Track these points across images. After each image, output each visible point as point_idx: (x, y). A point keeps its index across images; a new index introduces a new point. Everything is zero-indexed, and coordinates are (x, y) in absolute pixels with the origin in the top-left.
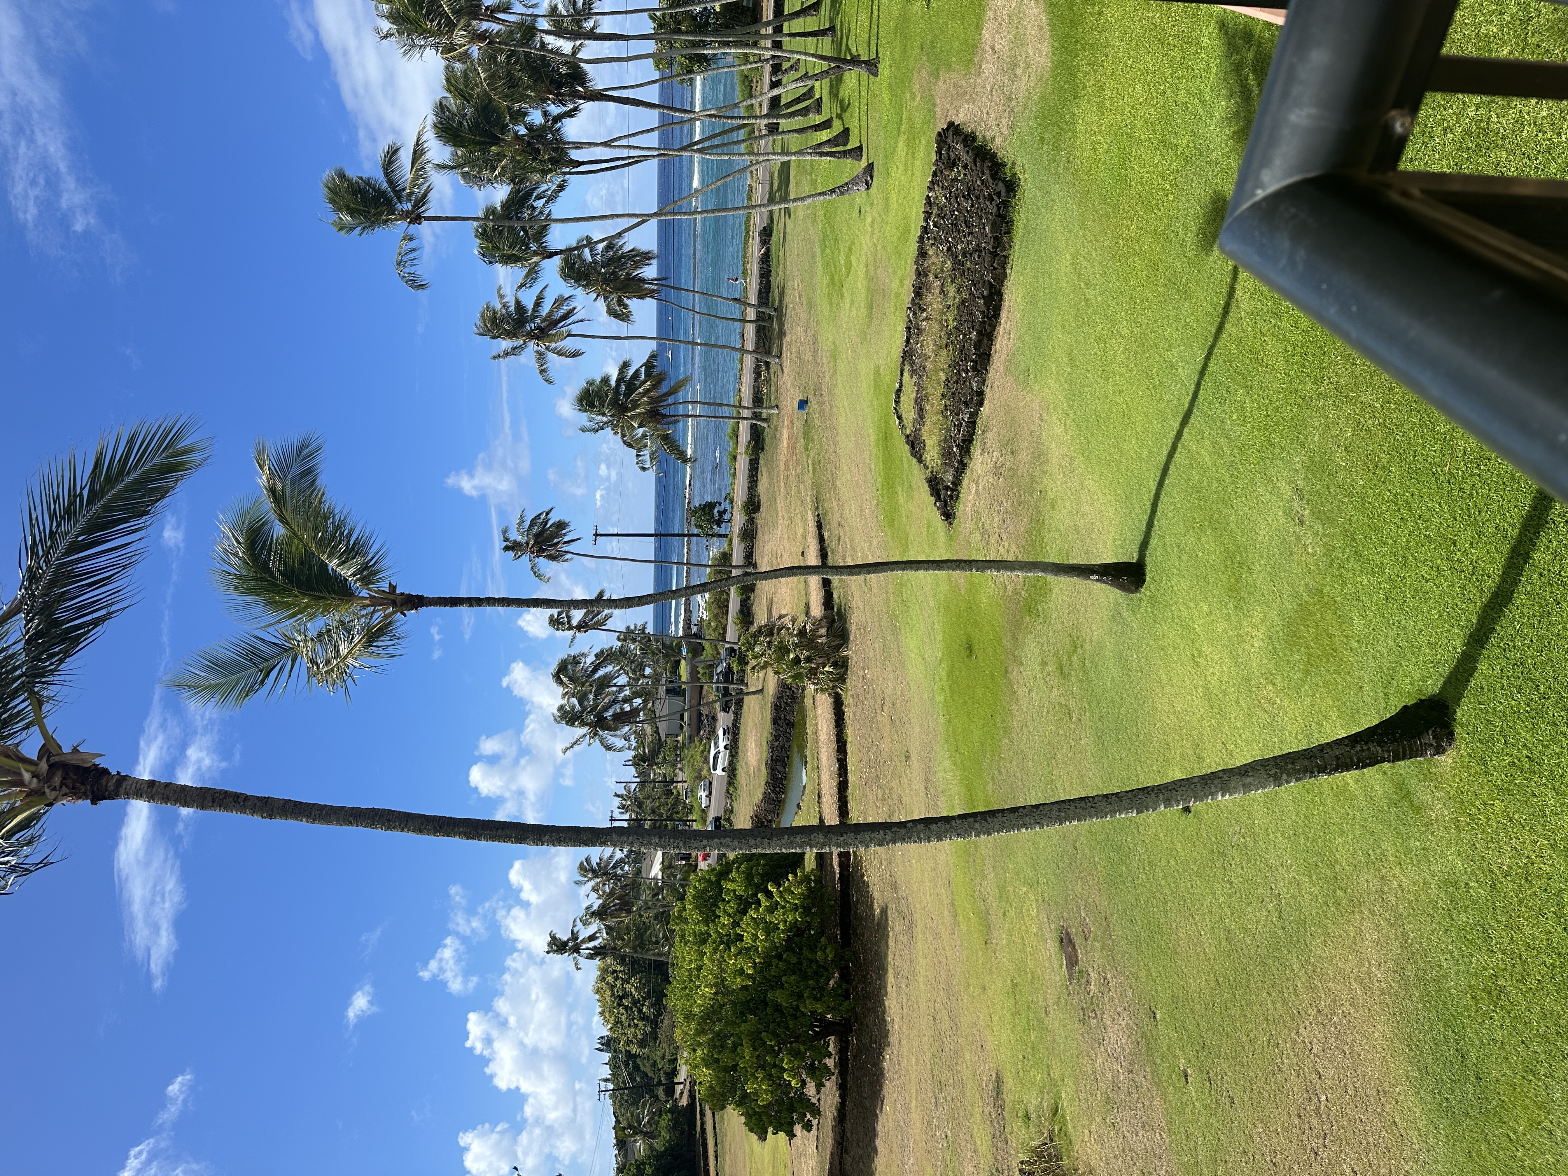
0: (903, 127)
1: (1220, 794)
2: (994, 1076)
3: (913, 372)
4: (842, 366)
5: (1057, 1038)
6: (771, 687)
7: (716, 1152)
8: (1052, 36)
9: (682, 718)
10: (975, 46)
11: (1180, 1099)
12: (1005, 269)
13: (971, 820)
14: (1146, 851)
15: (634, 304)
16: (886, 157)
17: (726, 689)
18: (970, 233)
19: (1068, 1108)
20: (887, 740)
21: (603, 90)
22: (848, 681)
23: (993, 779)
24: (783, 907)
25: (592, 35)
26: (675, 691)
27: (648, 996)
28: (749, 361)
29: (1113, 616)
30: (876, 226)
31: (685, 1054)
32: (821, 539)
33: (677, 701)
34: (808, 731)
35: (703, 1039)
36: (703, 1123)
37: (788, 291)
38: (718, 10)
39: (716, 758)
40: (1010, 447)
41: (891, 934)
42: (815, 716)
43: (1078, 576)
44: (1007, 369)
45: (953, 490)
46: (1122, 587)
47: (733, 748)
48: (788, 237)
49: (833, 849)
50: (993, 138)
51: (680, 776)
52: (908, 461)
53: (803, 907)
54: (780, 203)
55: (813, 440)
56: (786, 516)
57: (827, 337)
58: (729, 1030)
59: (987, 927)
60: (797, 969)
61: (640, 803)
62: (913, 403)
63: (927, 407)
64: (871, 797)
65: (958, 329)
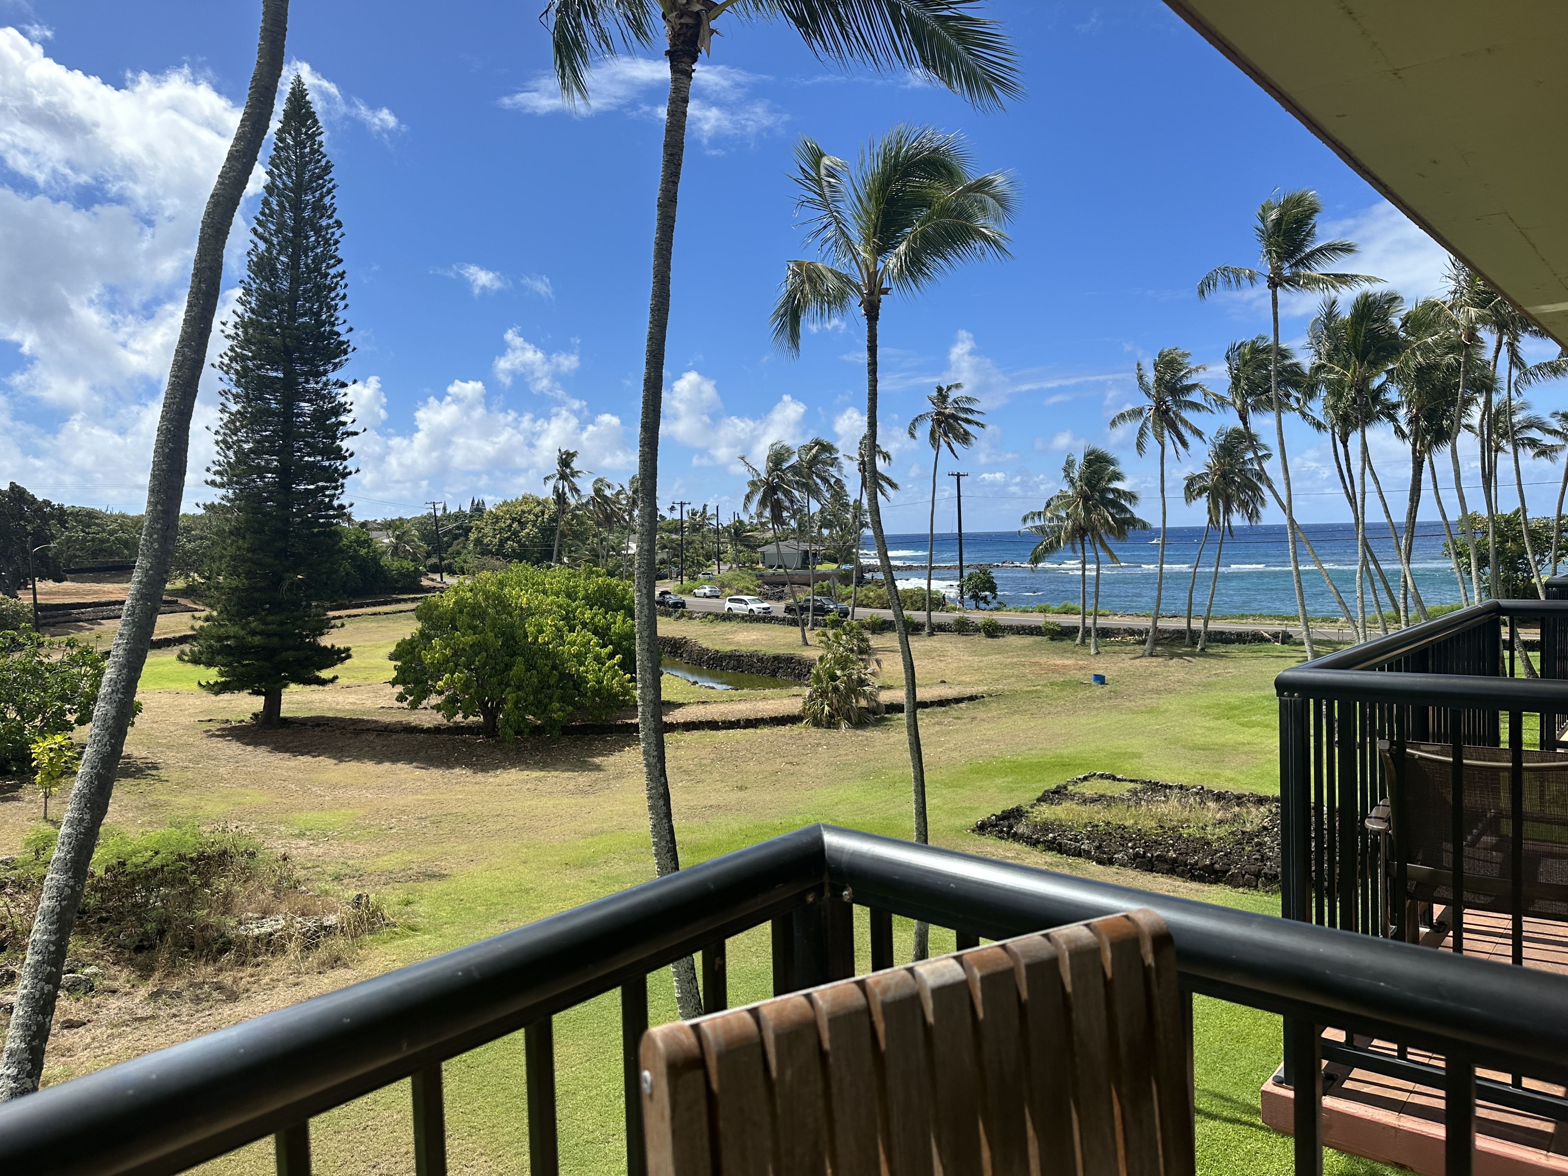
2: (445, 872)
3: (1135, 793)
4: (1140, 719)
5: (479, 931)
6: (812, 654)
7: (380, 614)
9: (780, 567)
12: (1243, 886)
13: (668, 835)
15: (1202, 503)
17: (808, 609)
19: (414, 941)
20: (757, 768)
22: (814, 729)
24: (600, 670)
26: (806, 559)
27: (521, 545)
28: (1145, 623)
31: (468, 582)
32: (958, 701)
33: (797, 562)
34: (767, 691)
35: (480, 597)
36: (405, 600)
37: (1222, 663)
39: (741, 601)
41: (576, 774)
42: (781, 698)
45: (1008, 833)
47: (751, 618)
48: (1281, 661)
51: (724, 567)
52: (1039, 788)
53: (600, 689)
54: (1312, 650)
55: (1062, 690)
56: (982, 664)
57: (1172, 703)
58: (488, 621)
59: (581, 865)
60: (544, 684)
61: (698, 530)
62: (1102, 792)
63: (1098, 807)
64: (703, 753)
65: (1179, 838)
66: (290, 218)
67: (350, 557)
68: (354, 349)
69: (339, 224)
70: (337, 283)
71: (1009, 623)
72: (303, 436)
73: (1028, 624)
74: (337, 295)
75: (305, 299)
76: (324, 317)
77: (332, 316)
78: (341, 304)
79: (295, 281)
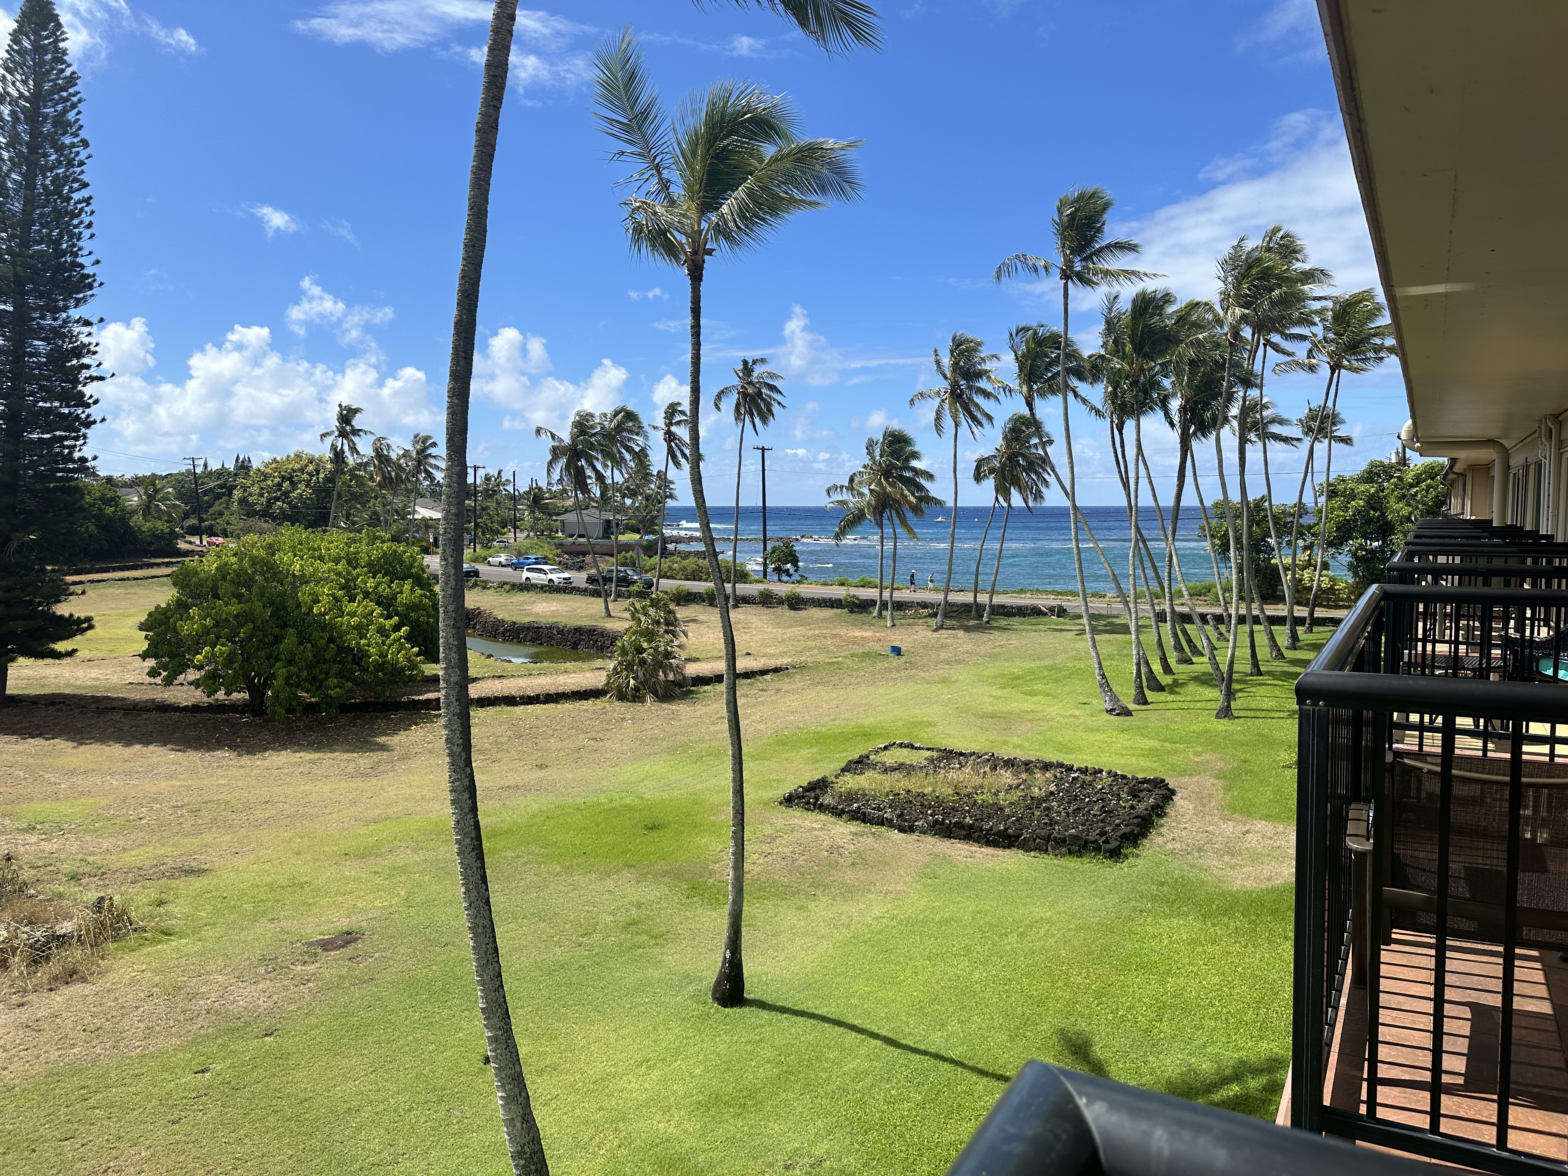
0: (1168, 745)
1: (503, 1094)
2: (206, 867)
3: (931, 760)
4: (934, 689)
5: (246, 933)
6: (613, 626)
7: (128, 579)
8: (1262, 890)
9: (580, 536)
10: (1249, 814)
11: (178, 1066)
12: (1035, 850)
13: (473, 835)
14: (444, 1020)
15: (990, 483)
16: (1139, 728)
17: (611, 579)
18: (1068, 814)
19: (168, 947)
20: (559, 745)
21: (1192, 452)
22: (618, 703)
23: (518, 856)
24: (383, 643)
25: (1243, 441)
26: (608, 528)
27: (292, 507)
29: (688, 975)
30: (1072, 719)
31: (232, 545)
32: (763, 672)
33: (598, 531)
34: (568, 664)
35: (246, 563)
36: (158, 565)
37: (1005, 635)
38: (1273, 561)
39: (540, 571)
40: (860, 861)
41: (356, 755)
42: (583, 671)
43: (729, 937)
44: (937, 856)
45: (814, 804)
46: (718, 984)
47: (551, 588)
48: (1057, 634)
49: (443, 692)
50: (1161, 835)
51: (521, 536)
52: (843, 758)
53: (384, 663)
54: (1090, 625)
55: (862, 661)
56: (785, 636)
57: (961, 674)
58: (254, 590)
59: (363, 855)
60: (319, 658)
61: (491, 496)
62: (901, 761)
63: (897, 775)
64: (499, 730)
65: (974, 805)
66: (25, 131)
67: (94, 516)
68: (101, 284)
69: (85, 143)
70: (82, 210)
71: (811, 596)
72: (36, 379)
73: (829, 597)
74: (81, 222)
75: (41, 224)
76: (64, 246)
77: (74, 245)
78: (86, 233)
79: (30, 203)
